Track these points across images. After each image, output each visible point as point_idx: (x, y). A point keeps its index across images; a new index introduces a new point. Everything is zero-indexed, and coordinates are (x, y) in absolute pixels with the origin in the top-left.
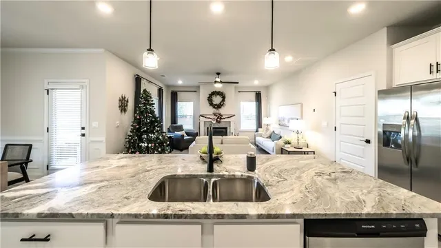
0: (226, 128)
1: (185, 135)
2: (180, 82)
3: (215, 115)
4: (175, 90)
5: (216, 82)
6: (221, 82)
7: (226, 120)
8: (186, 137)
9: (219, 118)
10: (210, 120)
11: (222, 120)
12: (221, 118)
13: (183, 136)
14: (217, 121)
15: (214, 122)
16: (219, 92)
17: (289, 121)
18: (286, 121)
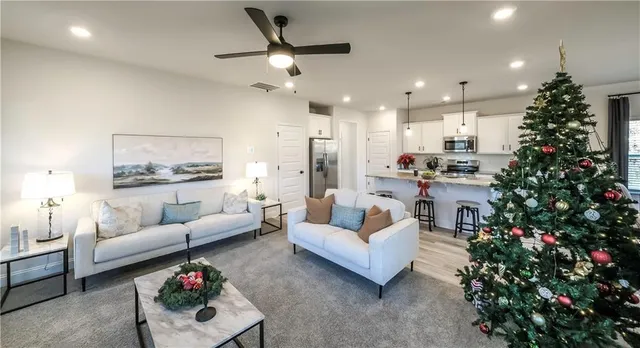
17: (177, 171)
18: (164, 173)
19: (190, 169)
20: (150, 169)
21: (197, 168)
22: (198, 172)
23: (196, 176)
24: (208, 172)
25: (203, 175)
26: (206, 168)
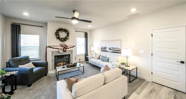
0: (70, 55)
1: (33, 66)
2: (26, 14)
3: (62, 46)
4: (17, 22)
5: (74, 18)
6: (78, 19)
7: (70, 49)
8: (36, 69)
9: (65, 48)
10: (57, 50)
11: (67, 50)
12: (66, 48)
13: (32, 69)
14: (63, 50)
15: (61, 51)
16: (65, 29)
17: (110, 49)
18: (107, 49)
19: (112, 49)
20: (105, 48)
21: (114, 49)
22: (114, 50)
23: (113, 51)
24: (117, 50)
25: (115, 51)
26: (116, 49)
